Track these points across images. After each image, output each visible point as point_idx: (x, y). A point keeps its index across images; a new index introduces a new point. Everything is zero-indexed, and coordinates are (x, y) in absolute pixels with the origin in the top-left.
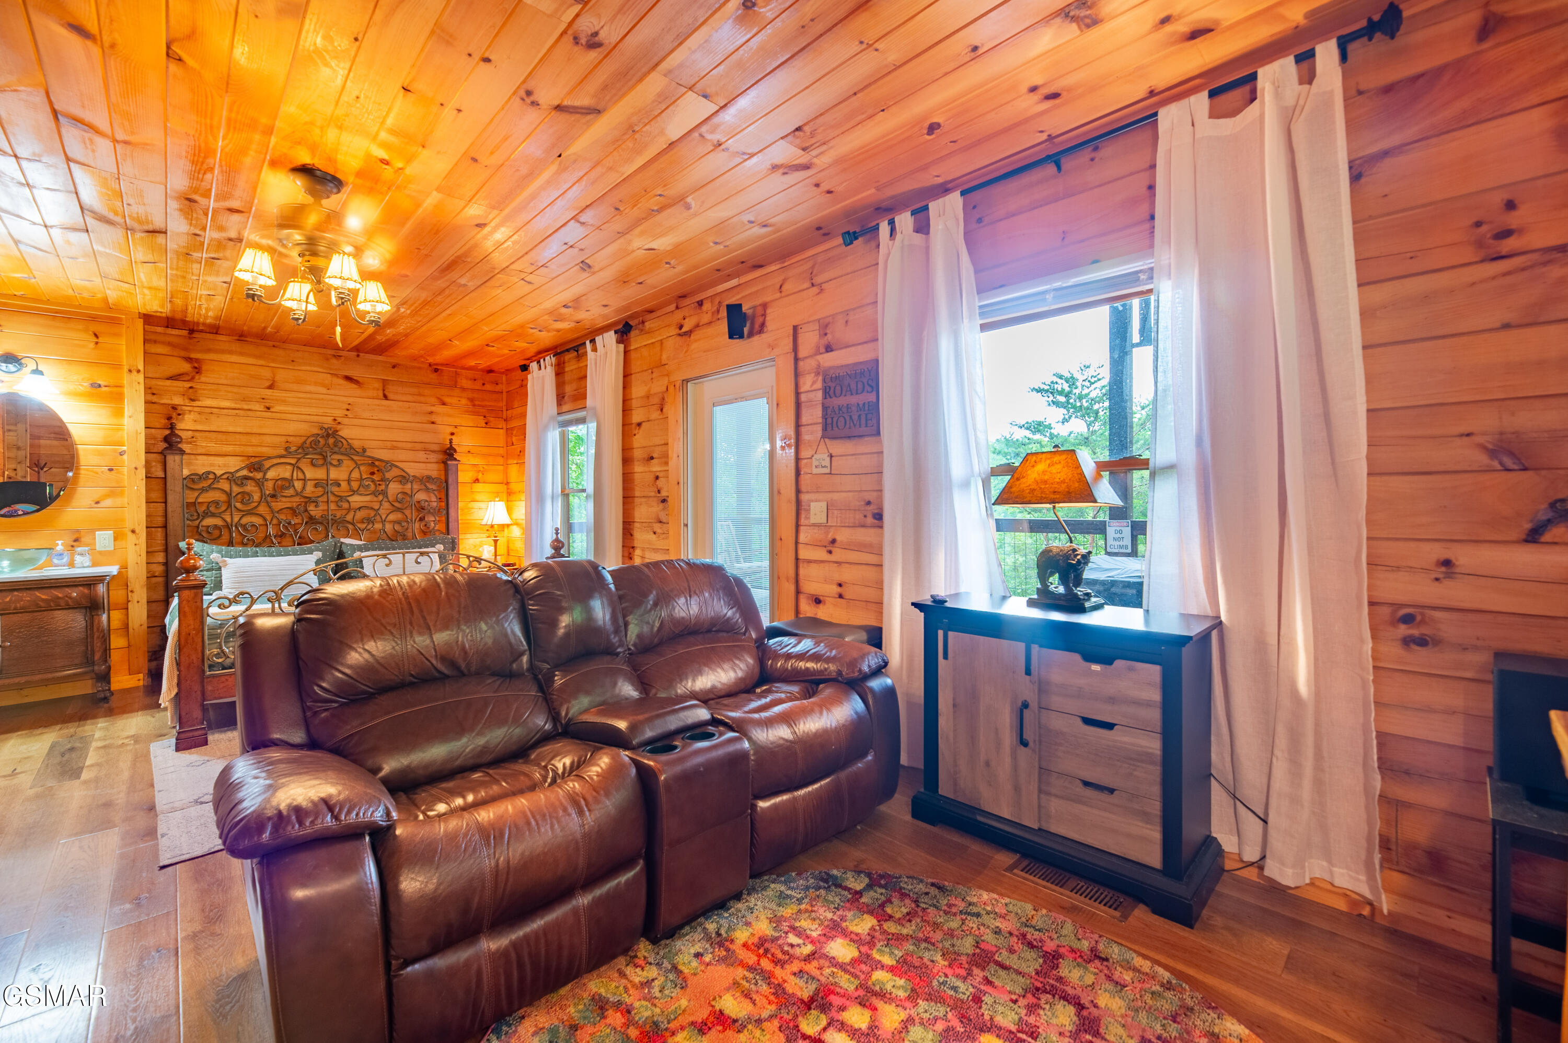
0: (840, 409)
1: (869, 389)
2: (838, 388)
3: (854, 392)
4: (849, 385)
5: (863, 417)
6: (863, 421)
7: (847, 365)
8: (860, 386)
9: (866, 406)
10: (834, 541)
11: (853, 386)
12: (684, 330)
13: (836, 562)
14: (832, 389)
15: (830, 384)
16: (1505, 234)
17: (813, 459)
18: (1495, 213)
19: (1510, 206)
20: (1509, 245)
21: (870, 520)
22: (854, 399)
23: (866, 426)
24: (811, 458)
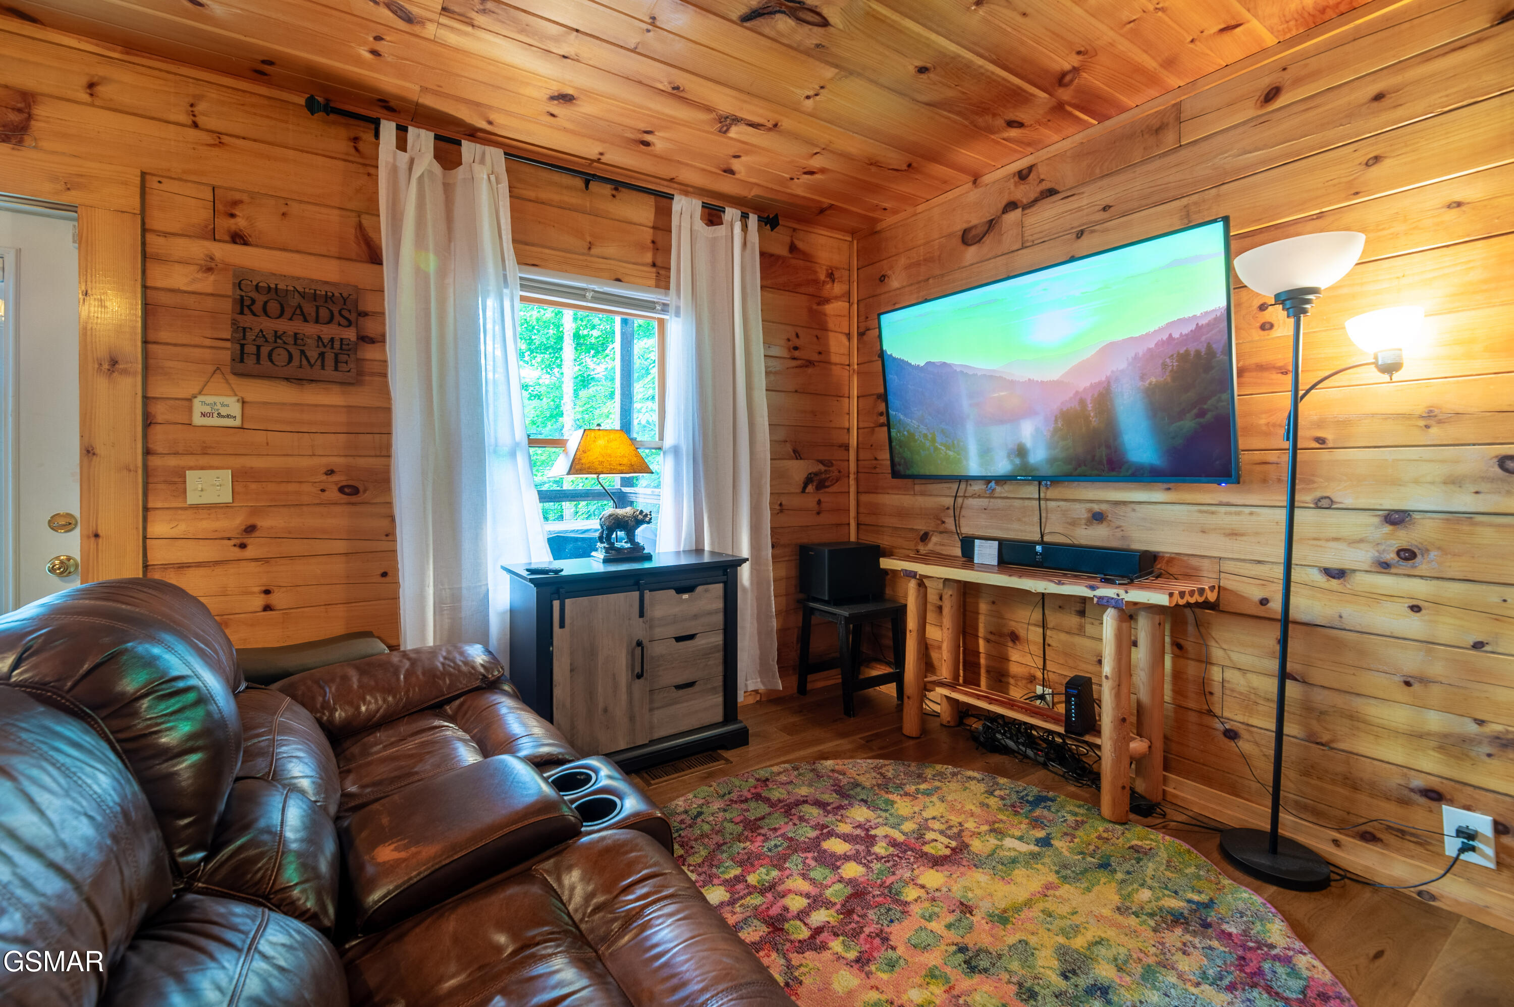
0: (276, 337)
2: (272, 305)
3: (311, 318)
4: (300, 307)
5: (330, 357)
6: (330, 363)
7: (295, 278)
8: (324, 313)
9: (338, 343)
10: (251, 529)
11: (309, 310)
13: (255, 560)
14: (258, 304)
15: (254, 294)
16: (796, 348)
17: (197, 402)
18: (793, 337)
19: (797, 336)
20: (797, 354)
21: (333, 494)
22: (310, 330)
23: (336, 369)
24: (190, 400)
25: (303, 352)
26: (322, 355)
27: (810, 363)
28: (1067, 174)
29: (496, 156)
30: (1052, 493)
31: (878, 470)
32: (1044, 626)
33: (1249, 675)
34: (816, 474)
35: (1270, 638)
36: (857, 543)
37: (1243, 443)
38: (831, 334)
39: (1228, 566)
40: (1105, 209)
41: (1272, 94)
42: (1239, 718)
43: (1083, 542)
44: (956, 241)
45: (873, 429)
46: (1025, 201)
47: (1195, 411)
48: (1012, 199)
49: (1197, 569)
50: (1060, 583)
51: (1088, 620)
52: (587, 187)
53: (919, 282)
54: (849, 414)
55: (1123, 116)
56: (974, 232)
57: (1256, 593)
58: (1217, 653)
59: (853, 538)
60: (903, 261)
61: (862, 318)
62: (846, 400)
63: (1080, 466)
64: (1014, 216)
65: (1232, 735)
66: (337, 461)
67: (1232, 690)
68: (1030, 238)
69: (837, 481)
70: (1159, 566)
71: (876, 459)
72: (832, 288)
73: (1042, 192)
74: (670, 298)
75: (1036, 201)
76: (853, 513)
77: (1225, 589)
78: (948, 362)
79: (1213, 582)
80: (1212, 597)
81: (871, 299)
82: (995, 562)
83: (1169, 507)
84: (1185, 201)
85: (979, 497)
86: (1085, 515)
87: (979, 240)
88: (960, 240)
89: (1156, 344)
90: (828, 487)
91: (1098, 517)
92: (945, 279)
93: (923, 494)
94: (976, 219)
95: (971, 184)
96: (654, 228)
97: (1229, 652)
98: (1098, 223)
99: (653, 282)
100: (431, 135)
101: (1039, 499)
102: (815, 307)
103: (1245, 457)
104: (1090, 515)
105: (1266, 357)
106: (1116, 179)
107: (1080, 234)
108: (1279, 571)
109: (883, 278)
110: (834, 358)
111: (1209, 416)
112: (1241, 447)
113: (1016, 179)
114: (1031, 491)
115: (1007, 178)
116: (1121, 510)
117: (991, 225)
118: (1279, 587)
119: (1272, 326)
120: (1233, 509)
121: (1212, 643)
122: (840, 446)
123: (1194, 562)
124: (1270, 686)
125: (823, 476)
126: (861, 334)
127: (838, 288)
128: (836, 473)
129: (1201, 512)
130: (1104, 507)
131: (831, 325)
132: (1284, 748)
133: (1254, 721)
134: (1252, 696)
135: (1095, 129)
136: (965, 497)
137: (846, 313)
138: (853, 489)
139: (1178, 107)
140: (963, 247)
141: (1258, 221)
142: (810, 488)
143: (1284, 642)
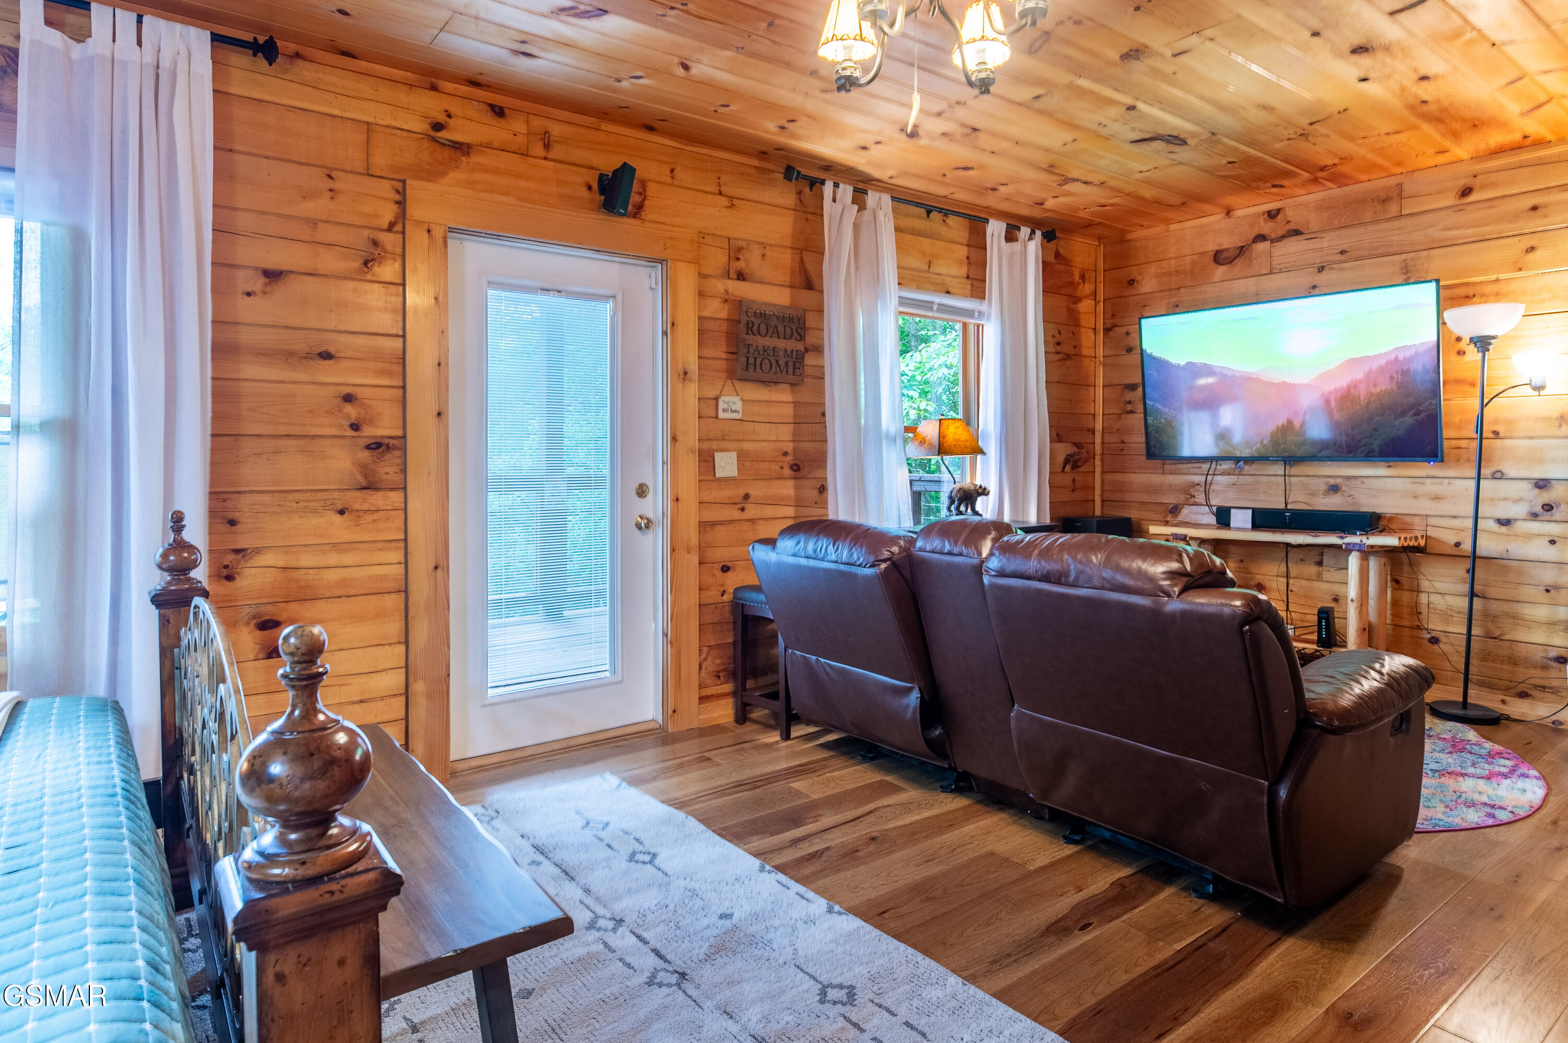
0: (765, 351)
1: (798, 338)
2: (763, 327)
3: (782, 335)
4: (776, 327)
5: (791, 365)
6: (791, 369)
7: (775, 305)
8: (788, 331)
9: (795, 353)
10: (747, 497)
11: (781, 329)
12: (443, 134)
13: (749, 520)
14: (756, 326)
15: (753, 319)
16: (1058, 344)
17: (720, 401)
18: (1057, 334)
19: (1060, 333)
20: (1059, 348)
21: (787, 472)
22: (781, 344)
23: (794, 374)
24: (716, 399)
25: (777, 361)
26: (787, 362)
27: (1068, 357)
28: (1314, 221)
29: (886, 199)
30: (1295, 470)
31: (1124, 452)
32: (1288, 576)
33: (1447, 597)
34: (1072, 456)
35: (1460, 570)
36: (1102, 516)
37: (1446, 433)
38: (1083, 330)
39: (1432, 521)
40: (1342, 252)
41: (1466, 192)
42: (1440, 628)
43: (1321, 508)
44: (1209, 259)
45: (1120, 415)
46: (1273, 236)
47: (1413, 411)
48: (1262, 232)
49: (1411, 524)
50: (1315, 536)
51: (1325, 568)
52: (928, 216)
53: (1170, 290)
54: (1094, 401)
55: (1358, 186)
56: (1225, 255)
57: (1451, 538)
58: (1425, 584)
59: (1098, 512)
60: (1153, 269)
61: (1109, 316)
62: (1093, 388)
63: (1323, 449)
64: (1262, 246)
65: (1434, 641)
66: (789, 447)
67: (1435, 609)
68: (1278, 267)
69: (1086, 461)
70: (1382, 523)
71: (1123, 442)
72: (1084, 288)
73: (1289, 231)
74: (983, 306)
75: (1283, 237)
76: (1098, 491)
77: (1431, 537)
78: (1208, 363)
79: (1423, 533)
80: (1422, 543)
81: (1118, 300)
82: (1250, 526)
83: (1390, 480)
84: (1404, 256)
85: (1229, 474)
86: (1324, 487)
87: (1230, 261)
88: (1212, 259)
89: (1387, 363)
90: (1080, 467)
91: (1334, 489)
92: (1197, 290)
93: (1172, 473)
94: (1228, 242)
95: (1224, 215)
96: (968, 245)
97: (1434, 583)
98: (1336, 262)
99: (969, 292)
100: (852, 188)
101: (1285, 475)
102: (1072, 306)
103: (1446, 444)
104: (1327, 487)
105: (1459, 374)
106: (1351, 232)
107: (1321, 269)
108: (1470, 523)
109: (1131, 282)
110: (1085, 352)
111: (1423, 415)
112: (1444, 436)
113: (1266, 216)
114: (1279, 469)
115: (1258, 215)
116: (1352, 483)
117: (1242, 250)
118: (1470, 533)
119: (1464, 353)
120: (1437, 480)
121: (1421, 577)
122: (1088, 431)
123: (1408, 519)
124: (1463, 603)
125: (1077, 457)
126: (1107, 330)
127: (1087, 288)
128: (1085, 455)
129: (1414, 483)
130: (1338, 481)
131: (1083, 322)
132: (1472, 644)
133: (1450, 629)
134: (1449, 612)
135: (1334, 192)
136: (1214, 474)
137: (1093, 310)
138: (1098, 470)
139: (1400, 186)
140: (1215, 266)
141: (1457, 278)
142: (1068, 468)
143: (1472, 571)
